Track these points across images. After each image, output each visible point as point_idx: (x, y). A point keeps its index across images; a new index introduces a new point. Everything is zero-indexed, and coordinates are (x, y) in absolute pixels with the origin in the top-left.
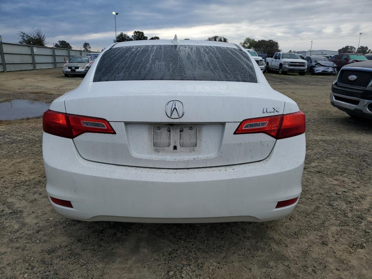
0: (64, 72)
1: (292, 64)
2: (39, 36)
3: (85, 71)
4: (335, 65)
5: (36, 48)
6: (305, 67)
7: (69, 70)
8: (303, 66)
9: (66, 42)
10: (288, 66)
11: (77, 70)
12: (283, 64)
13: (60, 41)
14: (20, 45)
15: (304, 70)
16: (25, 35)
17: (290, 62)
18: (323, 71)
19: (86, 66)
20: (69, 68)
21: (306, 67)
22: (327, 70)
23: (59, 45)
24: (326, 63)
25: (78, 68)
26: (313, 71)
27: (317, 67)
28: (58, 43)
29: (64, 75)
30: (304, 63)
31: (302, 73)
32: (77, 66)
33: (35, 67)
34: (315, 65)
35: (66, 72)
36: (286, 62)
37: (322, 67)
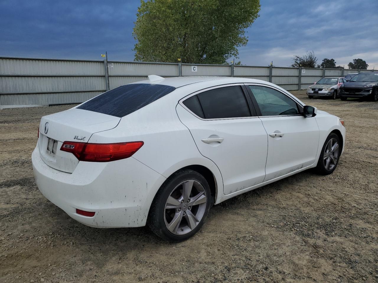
0: (307, 93)
2: (310, 58)
3: (329, 93)
5: (305, 70)
7: (312, 92)
9: (362, 60)
11: (320, 92)
13: (356, 59)
14: (293, 67)
16: (298, 59)
19: (331, 88)
20: (313, 89)
23: (354, 63)
25: (321, 90)
28: (353, 62)
29: (308, 96)
32: (321, 88)
33: (299, 87)
35: (309, 93)
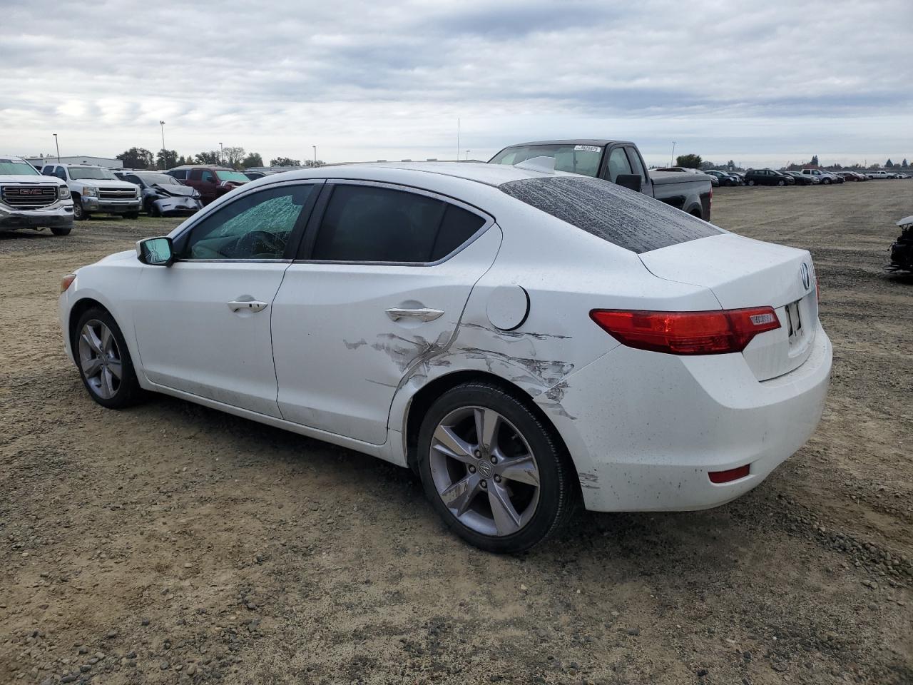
1: (105, 193)
4: (197, 194)
6: (137, 199)
8: (133, 196)
10: (96, 198)
12: (81, 193)
15: (136, 206)
17: (101, 189)
18: (177, 207)
21: (140, 199)
22: (185, 205)
24: (180, 190)
26: (156, 208)
27: (162, 198)
30: (133, 190)
31: (131, 213)
34: (156, 194)
36: (88, 188)
37: (173, 198)
